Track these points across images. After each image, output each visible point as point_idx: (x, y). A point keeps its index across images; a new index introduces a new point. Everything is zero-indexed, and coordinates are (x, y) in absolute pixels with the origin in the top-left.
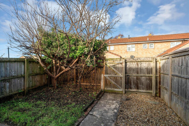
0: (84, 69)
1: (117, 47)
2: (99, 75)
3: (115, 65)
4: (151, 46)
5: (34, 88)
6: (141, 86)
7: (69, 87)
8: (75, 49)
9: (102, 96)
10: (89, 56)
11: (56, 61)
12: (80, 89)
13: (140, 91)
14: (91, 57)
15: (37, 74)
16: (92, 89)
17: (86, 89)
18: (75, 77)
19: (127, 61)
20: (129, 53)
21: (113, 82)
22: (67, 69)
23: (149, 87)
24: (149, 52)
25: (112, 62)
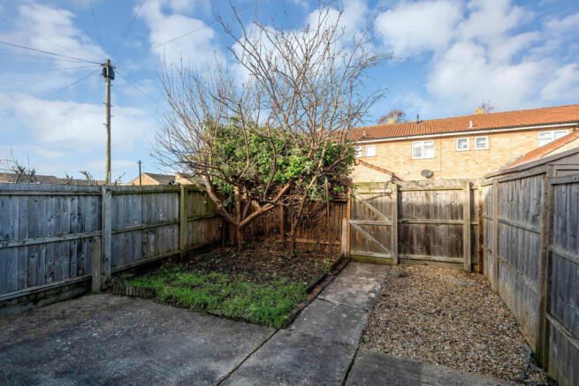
0: (303, 206)
1: (383, 147)
2: (337, 220)
3: (373, 198)
4: (481, 142)
5: (196, 247)
6: (436, 246)
7: (269, 248)
8: (284, 163)
9: (343, 268)
10: (314, 178)
11: (240, 189)
12: (294, 252)
13: (433, 258)
14: (320, 181)
15: (201, 219)
16: (320, 252)
17: (308, 252)
18: (282, 226)
19: (401, 189)
20: (417, 163)
21: (370, 238)
22: (265, 208)
23: (456, 249)
24: (474, 161)
25: (367, 191)
